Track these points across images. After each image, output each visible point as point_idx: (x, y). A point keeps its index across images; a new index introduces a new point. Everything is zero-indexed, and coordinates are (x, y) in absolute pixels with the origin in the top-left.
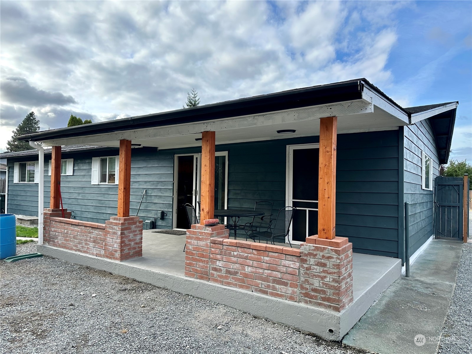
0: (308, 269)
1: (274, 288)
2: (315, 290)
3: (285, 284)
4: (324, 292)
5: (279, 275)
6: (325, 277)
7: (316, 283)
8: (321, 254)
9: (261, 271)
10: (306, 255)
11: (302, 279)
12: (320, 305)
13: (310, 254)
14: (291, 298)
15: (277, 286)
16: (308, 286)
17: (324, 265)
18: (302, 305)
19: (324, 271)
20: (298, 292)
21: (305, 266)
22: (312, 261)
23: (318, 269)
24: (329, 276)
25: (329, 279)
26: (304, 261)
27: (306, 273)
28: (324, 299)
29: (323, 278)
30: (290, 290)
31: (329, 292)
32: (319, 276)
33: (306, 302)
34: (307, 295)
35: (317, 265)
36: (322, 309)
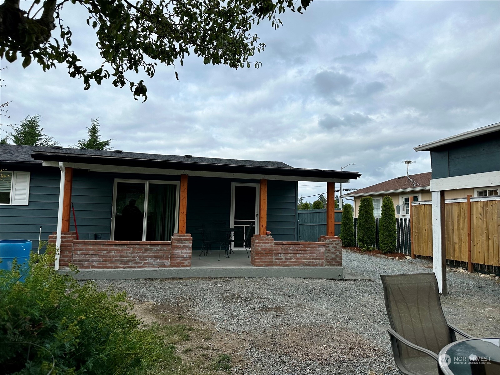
0: (329, 250)
1: (313, 262)
2: (332, 259)
3: (318, 259)
4: (336, 259)
5: (316, 255)
6: (336, 253)
7: (333, 256)
8: (335, 243)
9: (306, 255)
10: (328, 244)
11: (327, 255)
12: (334, 265)
13: (330, 244)
14: (322, 265)
15: (315, 261)
16: (329, 258)
17: (336, 247)
18: (327, 267)
19: (336, 250)
20: (325, 261)
21: (328, 249)
22: (331, 246)
23: (334, 249)
24: (338, 252)
25: (338, 253)
26: (327, 247)
27: (328, 252)
28: (336, 262)
29: (335, 253)
30: (321, 261)
31: (338, 259)
32: (334, 253)
33: (328, 265)
34: (328, 262)
35: (333, 248)
36: (336, 267)
